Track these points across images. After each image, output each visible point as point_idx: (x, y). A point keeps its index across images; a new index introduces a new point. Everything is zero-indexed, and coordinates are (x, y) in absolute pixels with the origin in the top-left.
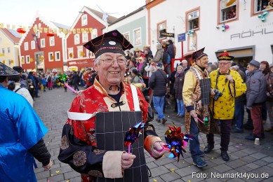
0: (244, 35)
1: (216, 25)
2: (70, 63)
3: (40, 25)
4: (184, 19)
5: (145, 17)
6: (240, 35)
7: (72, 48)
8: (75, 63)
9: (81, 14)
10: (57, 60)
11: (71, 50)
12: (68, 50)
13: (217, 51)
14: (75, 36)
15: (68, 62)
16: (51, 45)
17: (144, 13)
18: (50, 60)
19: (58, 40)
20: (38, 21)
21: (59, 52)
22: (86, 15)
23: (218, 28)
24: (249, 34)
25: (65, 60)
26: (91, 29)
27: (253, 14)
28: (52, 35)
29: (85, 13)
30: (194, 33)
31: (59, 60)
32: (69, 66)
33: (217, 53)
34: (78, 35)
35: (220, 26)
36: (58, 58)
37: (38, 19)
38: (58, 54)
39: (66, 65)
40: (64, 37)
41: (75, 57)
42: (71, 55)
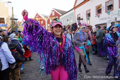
0: (104, 19)
3: (38, 16)
4: (86, 13)
6: (102, 19)
11: (49, 25)
12: (47, 25)
16: (42, 23)
17: (73, 11)
19: (44, 21)
20: (37, 15)
22: (54, 12)
23: (96, 17)
24: (105, 19)
27: (106, 12)
28: (42, 20)
29: (53, 11)
30: (89, 18)
33: (96, 25)
34: (51, 19)
35: (96, 16)
37: (37, 14)
38: (44, 26)
40: (46, 20)
42: (49, 27)
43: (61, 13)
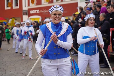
2: (32, 12)
8: (38, 11)
10: (14, 7)
15: (30, 10)
18: (6, 8)
25: (25, 8)
31: (18, 7)
32: (30, 15)
36: (17, 5)
39: (26, 14)
41: (37, 4)
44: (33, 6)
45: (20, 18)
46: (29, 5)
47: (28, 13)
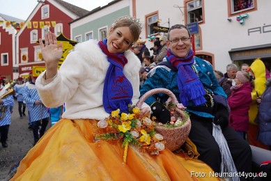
0: (266, 29)
1: (227, 17)
2: (23, 69)
4: (183, 9)
5: (129, 7)
6: (261, 30)
7: (27, 49)
9: (41, 4)
10: (3, 64)
11: (25, 52)
12: (20, 52)
13: (230, 50)
14: (31, 33)
15: (21, 67)
21: (7, 54)
22: (48, 6)
23: (230, 20)
25: (15, 65)
26: (54, 23)
29: (46, 2)
31: (7, 64)
32: (21, 72)
33: (232, 53)
34: (36, 31)
35: (232, 18)
36: (6, 62)
38: (5, 56)
39: (17, 71)
40: (15, 34)
41: (29, 61)
42: (24, 58)
43: (73, 12)
44: (24, 63)
45: (10, 76)
46: (20, 62)
47: (19, 70)
